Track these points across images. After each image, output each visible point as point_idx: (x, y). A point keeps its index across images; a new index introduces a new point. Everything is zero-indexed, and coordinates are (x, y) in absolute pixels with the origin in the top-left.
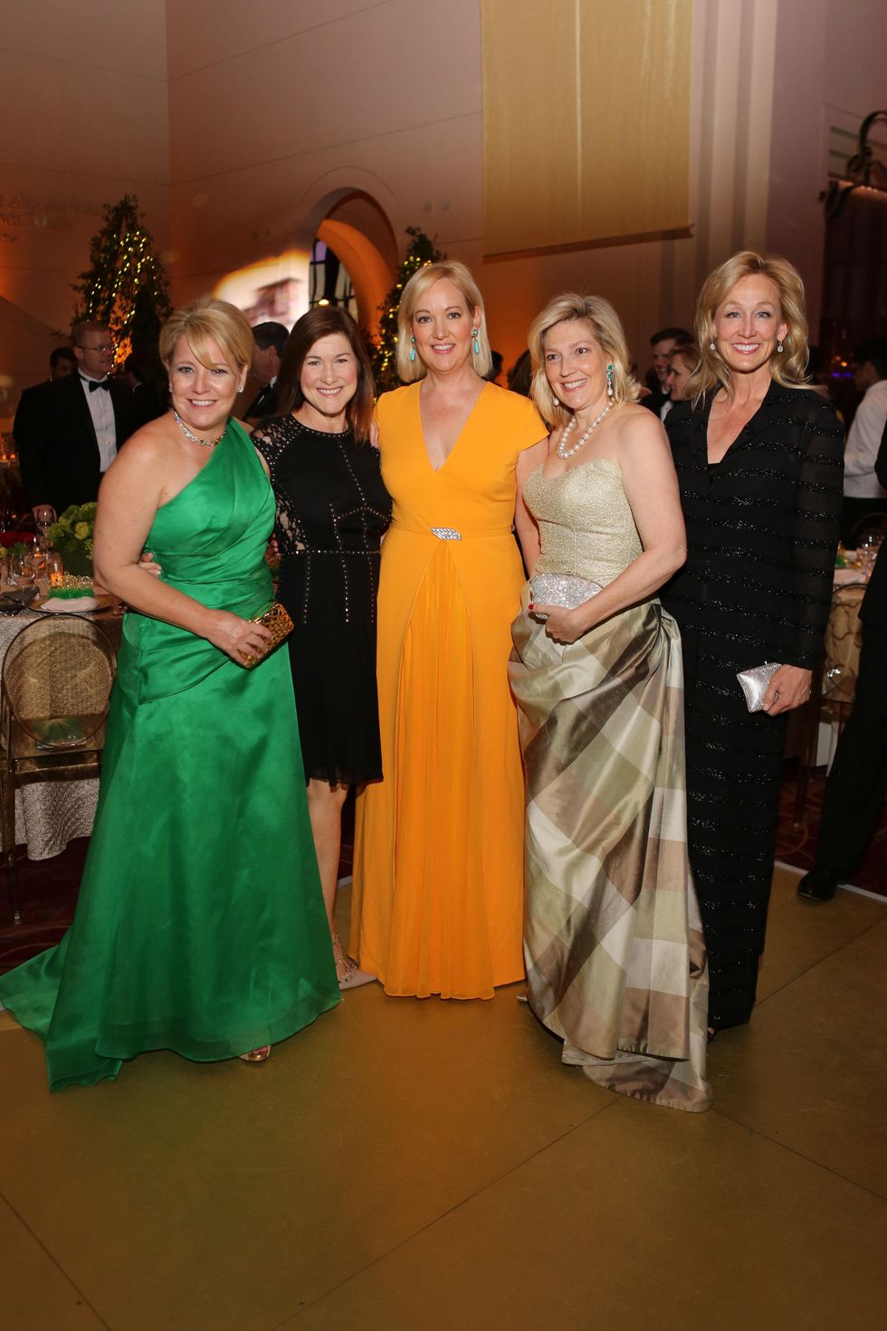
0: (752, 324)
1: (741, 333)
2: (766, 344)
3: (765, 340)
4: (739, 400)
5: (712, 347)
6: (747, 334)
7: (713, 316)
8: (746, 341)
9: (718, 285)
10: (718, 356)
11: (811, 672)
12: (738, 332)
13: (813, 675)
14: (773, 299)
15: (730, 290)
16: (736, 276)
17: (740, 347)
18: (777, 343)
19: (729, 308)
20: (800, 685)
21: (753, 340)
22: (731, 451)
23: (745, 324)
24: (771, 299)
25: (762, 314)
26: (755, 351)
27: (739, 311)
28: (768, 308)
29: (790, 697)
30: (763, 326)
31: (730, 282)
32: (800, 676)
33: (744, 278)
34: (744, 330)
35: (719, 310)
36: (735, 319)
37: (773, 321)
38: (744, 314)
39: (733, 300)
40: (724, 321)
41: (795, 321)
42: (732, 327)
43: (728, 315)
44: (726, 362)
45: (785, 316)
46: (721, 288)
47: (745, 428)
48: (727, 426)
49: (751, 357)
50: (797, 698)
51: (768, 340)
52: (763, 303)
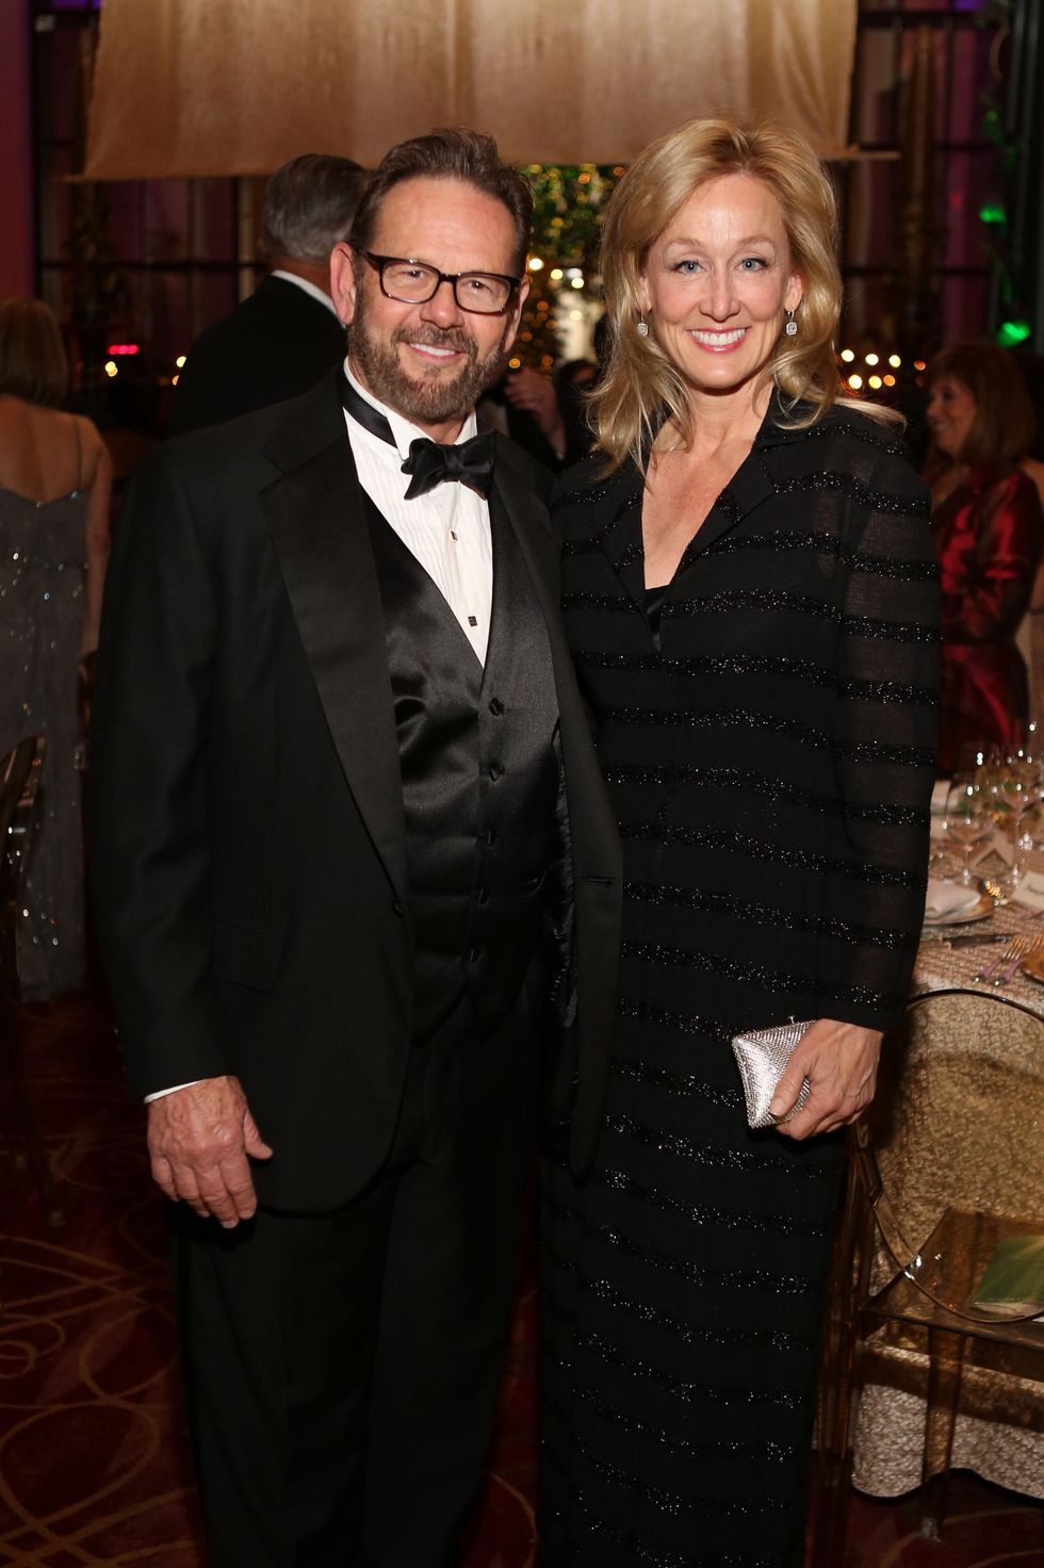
0: (730, 288)
1: (707, 308)
2: (759, 328)
3: (757, 319)
4: (704, 445)
5: (642, 329)
6: (721, 310)
7: (642, 263)
8: (719, 327)
9: (649, 197)
10: (654, 349)
11: (880, 1035)
12: (698, 305)
13: (885, 1045)
14: (772, 227)
15: (675, 211)
16: (689, 181)
17: (705, 338)
18: (786, 317)
19: (677, 252)
20: (857, 1064)
21: (731, 322)
22: (691, 555)
23: (714, 287)
24: (767, 229)
25: (748, 264)
26: (737, 345)
27: (700, 259)
28: (763, 249)
29: (838, 1092)
30: (752, 290)
31: (676, 191)
32: (860, 1045)
33: (707, 185)
34: (713, 302)
35: (656, 252)
36: (693, 276)
37: (774, 274)
38: (711, 263)
39: (686, 235)
40: (668, 280)
41: (820, 272)
42: (685, 292)
43: (677, 268)
44: (674, 365)
45: (798, 261)
46: (656, 204)
47: (718, 503)
48: (681, 500)
49: (731, 358)
50: (854, 1092)
51: (765, 320)
52: (751, 240)
